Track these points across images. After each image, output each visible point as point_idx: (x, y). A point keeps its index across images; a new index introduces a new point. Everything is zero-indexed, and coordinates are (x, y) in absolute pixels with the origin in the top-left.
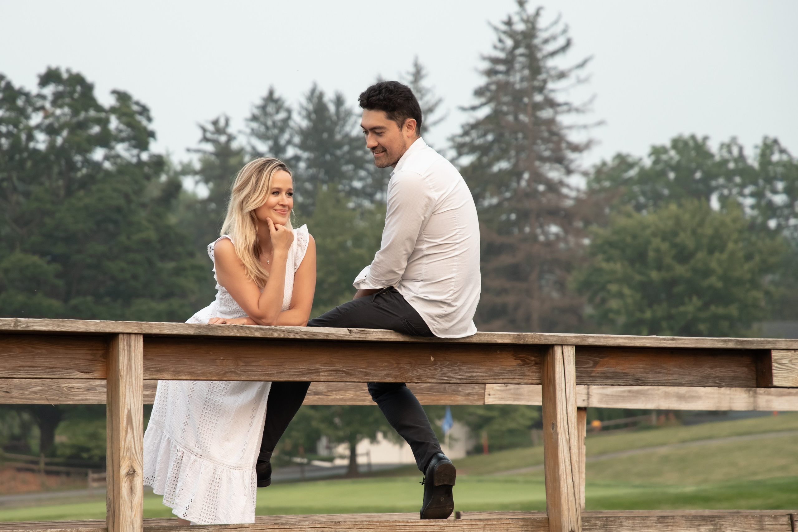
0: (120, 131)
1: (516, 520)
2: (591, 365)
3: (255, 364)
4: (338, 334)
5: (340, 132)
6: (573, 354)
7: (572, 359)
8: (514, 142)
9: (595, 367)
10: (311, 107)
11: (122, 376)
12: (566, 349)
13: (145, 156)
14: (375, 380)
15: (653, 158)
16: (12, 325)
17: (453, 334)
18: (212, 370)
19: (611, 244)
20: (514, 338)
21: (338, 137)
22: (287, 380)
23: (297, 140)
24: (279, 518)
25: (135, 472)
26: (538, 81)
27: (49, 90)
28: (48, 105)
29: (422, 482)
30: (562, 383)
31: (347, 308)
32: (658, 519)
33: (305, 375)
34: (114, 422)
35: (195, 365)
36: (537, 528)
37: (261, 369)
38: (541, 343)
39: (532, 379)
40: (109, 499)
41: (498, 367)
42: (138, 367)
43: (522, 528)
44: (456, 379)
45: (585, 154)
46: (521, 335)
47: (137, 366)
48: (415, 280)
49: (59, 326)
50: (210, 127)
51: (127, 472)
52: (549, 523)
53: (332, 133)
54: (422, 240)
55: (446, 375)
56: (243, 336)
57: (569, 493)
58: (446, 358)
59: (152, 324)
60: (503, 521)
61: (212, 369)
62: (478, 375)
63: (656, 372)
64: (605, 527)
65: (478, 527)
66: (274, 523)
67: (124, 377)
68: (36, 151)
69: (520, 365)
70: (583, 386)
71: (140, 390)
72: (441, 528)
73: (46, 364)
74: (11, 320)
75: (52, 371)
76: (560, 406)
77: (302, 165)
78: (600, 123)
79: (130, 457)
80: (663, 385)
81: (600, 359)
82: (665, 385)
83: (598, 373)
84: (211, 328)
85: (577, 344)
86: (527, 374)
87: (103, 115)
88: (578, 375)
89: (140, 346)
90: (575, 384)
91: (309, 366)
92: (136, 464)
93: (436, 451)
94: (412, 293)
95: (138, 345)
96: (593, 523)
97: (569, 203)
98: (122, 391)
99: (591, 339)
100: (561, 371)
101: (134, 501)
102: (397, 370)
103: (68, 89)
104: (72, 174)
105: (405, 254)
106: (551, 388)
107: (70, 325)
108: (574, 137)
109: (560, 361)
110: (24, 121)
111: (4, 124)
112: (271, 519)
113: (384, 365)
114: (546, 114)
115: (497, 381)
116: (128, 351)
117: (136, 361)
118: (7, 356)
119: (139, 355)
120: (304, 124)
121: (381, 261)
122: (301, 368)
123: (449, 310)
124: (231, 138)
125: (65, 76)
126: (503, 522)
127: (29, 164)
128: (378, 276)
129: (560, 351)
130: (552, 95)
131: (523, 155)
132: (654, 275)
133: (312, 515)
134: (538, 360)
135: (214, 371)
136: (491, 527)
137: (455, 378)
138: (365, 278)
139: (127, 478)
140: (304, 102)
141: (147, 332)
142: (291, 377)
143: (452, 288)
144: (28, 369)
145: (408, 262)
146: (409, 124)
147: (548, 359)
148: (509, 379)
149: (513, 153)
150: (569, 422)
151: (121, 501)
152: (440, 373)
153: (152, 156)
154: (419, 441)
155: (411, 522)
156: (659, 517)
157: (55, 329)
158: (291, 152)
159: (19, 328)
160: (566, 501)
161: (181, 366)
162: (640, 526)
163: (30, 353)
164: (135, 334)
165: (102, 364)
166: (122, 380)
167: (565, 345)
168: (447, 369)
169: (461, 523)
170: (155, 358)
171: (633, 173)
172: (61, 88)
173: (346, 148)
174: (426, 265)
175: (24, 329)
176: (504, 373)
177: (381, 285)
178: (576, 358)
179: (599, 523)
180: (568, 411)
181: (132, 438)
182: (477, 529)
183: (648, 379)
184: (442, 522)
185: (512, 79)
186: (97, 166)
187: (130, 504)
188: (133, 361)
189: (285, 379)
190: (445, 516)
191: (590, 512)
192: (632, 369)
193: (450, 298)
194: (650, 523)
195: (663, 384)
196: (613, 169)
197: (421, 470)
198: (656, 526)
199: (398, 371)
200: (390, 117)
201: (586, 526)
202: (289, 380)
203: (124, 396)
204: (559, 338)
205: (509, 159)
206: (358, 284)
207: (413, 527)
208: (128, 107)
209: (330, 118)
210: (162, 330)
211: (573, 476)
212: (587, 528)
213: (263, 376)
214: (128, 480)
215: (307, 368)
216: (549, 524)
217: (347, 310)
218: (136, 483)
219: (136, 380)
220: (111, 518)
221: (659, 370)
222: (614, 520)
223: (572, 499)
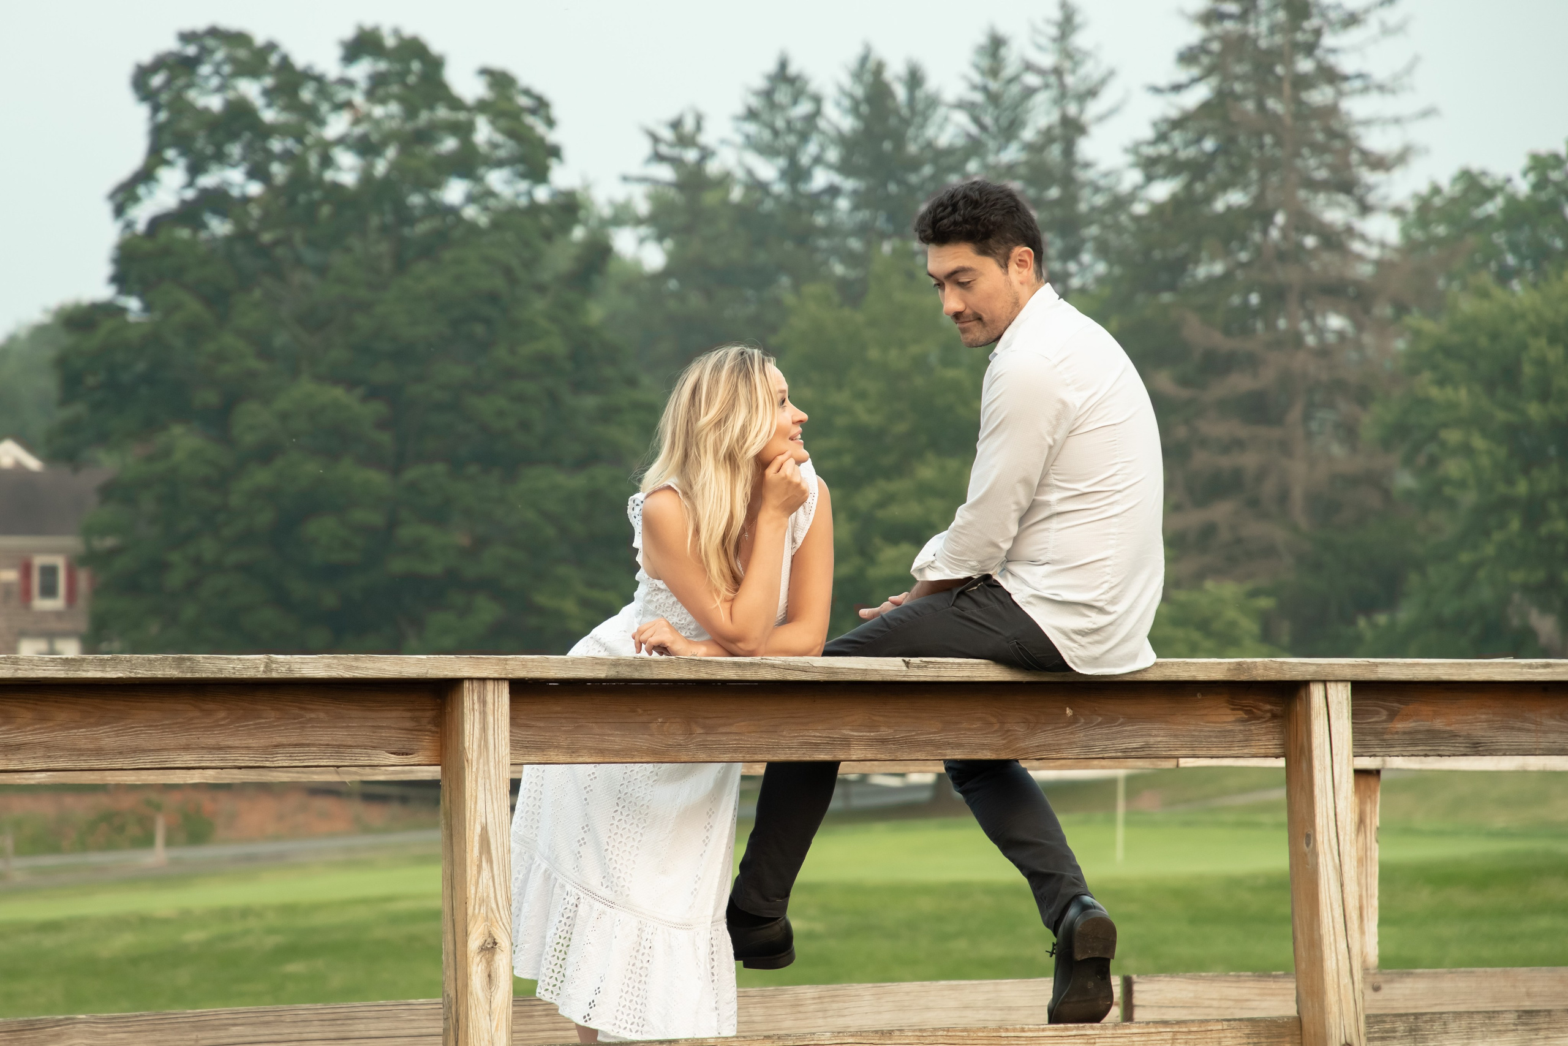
0: (495, 146)
1: (1237, 1022)
2: (1384, 718)
3: (724, 731)
4: (884, 670)
5: (915, 139)
6: (1348, 699)
7: (1345, 708)
8: (1255, 153)
9: (1392, 722)
10: (859, 92)
11: (470, 761)
12: (1331, 687)
13: (542, 194)
14: (959, 755)
15: (1532, 177)
16: (262, 669)
17: (1109, 666)
18: (642, 744)
19: (1448, 351)
20: (1229, 670)
21: (912, 148)
22: (786, 759)
23: (833, 155)
24: (780, 993)
25: (496, 945)
26: (1304, 31)
27: (361, 70)
28: (358, 98)
29: (1050, 950)
30: (1326, 756)
31: (903, 617)
32: (1519, 1017)
33: (821, 748)
34: (455, 849)
35: (609, 735)
36: (1278, 1038)
37: (735, 740)
38: (1283, 679)
39: (1267, 747)
40: (448, 995)
41: (1198, 724)
42: (500, 743)
43: (1248, 1038)
44: (1116, 751)
45: (1397, 174)
46: (1244, 663)
47: (498, 741)
48: (1033, 562)
49: (350, 668)
50: (667, 134)
51: (481, 944)
52: (1301, 1027)
53: (900, 141)
54: (1048, 485)
55: (1097, 743)
56: (701, 678)
57: (1340, 971)
58: (1095, 710)
59: (526, 661)
60: (1210, 1026)
61: (641, 740)
62: (1160, 742)
63: (1512, 728)
64: (1414, 1033)
65: (1162, 1038)
66: (765, 1037)
67: (474, 764)
68: (337, 187)
69: (1243, 721)
70: (1368, 758)
71: (505, 786)
72: (1089, 1041)
73: (326, 739)
74: (259, 659)
75: (337, 753)
76: (1321, 802)
77: (843, 204)
78: (1428, 113)
79: (487, 916)
80: (1528, 753)
81: (1401, 704)
82: (1532, 753)
83: (1397, 733)
84: (638, 665)
85: (1355, 679)
86: (1257, 738)
87: (462, 116)
88: (1357, 738)
89: (503, 703)
90: (1351, 755)
91: (829, 731)
92: (497, 929)
93: (1077, 890)
94: (1029, 589)
95: (500, 700)
96: (1389, 1026)
97: (1365, 271)
98: (470, 789)
99: (1384, 668)
100: (1324, 732)
101: (496, 1000)
102: (1000, 736)
103: (397, 67)
104: (406, 231)
105: (1015, 511)
106: (1304, 766)
107: (370, 665)
108: (1376, 141)
109: (1322, 712)
110: (313, 129)
111: (277, 136)
112: (766, 994)
113: (975, 726)
114: (1321, 95)
115: (1197, 752)
116: (480, 713)
117: (496, 731)
118: (253, 727)
119: (502, 720)
120: (847, 123)
121: (970, 524)
122: (814, 736)
123: (1100, 620)
124: (706, 154)
125: (390, 42)
126: (1209, 1028)
127: (326, 210)
128: (962, 554)
129: (1322, 693)
130: (1332, 60)
131: (1274, 179)
132: (1534, 410)
133: (844, 985)
134: (1277, 709)
135: (645, 746)
136: (1186, 1037)
137: (1114, 748)
138: (933, 558)
139: (480, 956)
140: (847, 81)
141: (516, 675)
142: (794, 754)
143: (1106, 578)
144: (292, 750)
145: (1019, 527)
146: (1020, 258)
147: (1298, 708)
148: (1220, 749)
149: (1254, 174)
150: (1339, 831)
151: (471, 1002)
152: (1084, 738)
153: (557, 194)
154: (1045, 870)
155: (1030, 1030)
156: (1520, 1014)
157: (342, 674)
158: (821, 179)
159: (274, 675)
160: (1336, 986)
161: (582, 738)
162: (1482, 1031)
163: (295, 719)
164: (494, 679)
165: (433, 737)
166: (470, 768)
167: (1330, 681)
168: (1099, 731)
169: (1127, 1031)
170: (533, 723)
171: (1492, 207)
172: (382, 66)
173: (927, 170)
174: (1057, 531)
175: (283, 676)
176: (1210, 736)
177: (968, 570)
178: (1352, 704)
179: (1400, 1026)
180: (1338, 810)
181: (491, 880)
182: (1160, 1042)
183: (1497, 742)
184: (1090, 1029)
185: (1251, 29)
186: (453, 211)
187: (487, 1007)
188: (490, 732)
189: (783, 758)
190: (1096, 1017)
191: (1388, 974)
192: (1464, 723)
193: (1103, 597)
194: (1503, 1024)
195: (1527, 751)
196: (1453, 201)
197: (1048, 926)
198: (1514, 1030)
199: (1001, 738)
200: (984, 251)
201: (1375, 1032)
202: (791, 759)
203: (474, 800)
204: (1319, 669)
205: (1245, 187)
206: (921, 570)
207: (1033, 1040)
208: (510, 99)
209: (896, 112)
210: (545, 670)
211: (1348, 936)
212: (1378, 1037)
213: (741, 752)
214: (484, 960)
215: (824, 735)
216: (1301, 1030)
217: (902, 621)
218: (498, 966)
219: (497, 767)
220: (452, 1033)
221: (1519, 724)
222: (1432, 1020)
223: (1346, 981)
